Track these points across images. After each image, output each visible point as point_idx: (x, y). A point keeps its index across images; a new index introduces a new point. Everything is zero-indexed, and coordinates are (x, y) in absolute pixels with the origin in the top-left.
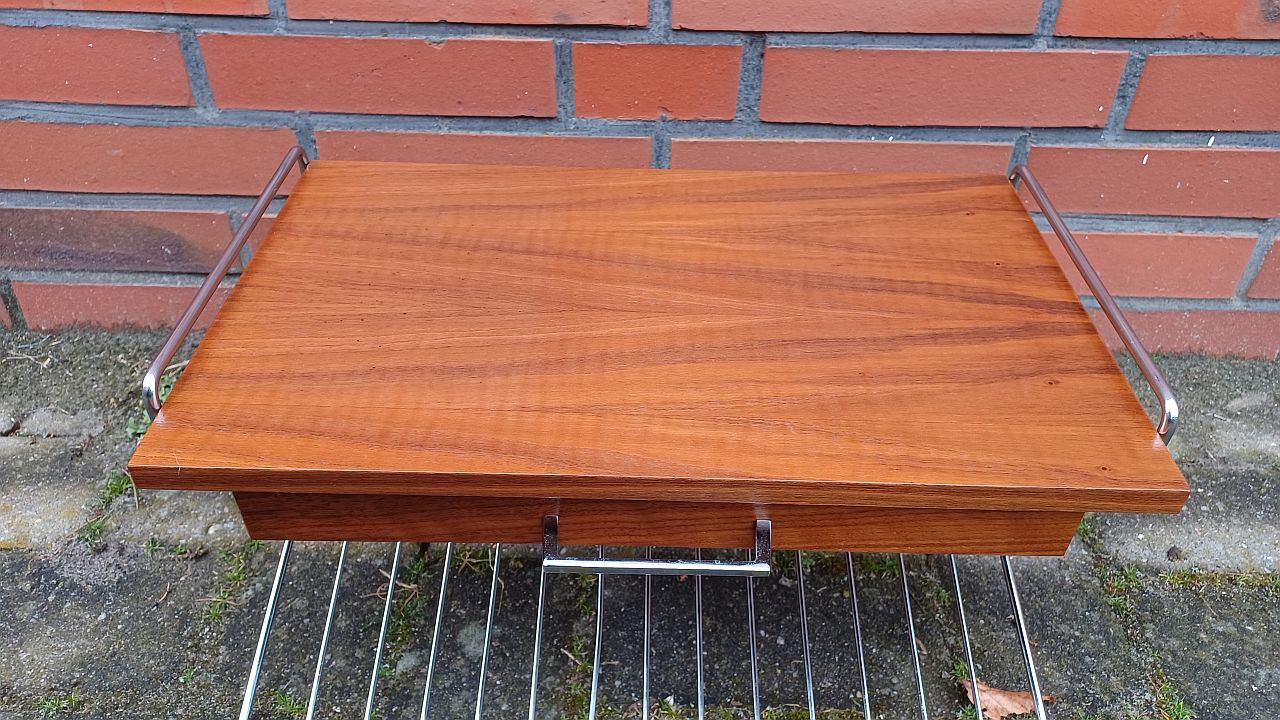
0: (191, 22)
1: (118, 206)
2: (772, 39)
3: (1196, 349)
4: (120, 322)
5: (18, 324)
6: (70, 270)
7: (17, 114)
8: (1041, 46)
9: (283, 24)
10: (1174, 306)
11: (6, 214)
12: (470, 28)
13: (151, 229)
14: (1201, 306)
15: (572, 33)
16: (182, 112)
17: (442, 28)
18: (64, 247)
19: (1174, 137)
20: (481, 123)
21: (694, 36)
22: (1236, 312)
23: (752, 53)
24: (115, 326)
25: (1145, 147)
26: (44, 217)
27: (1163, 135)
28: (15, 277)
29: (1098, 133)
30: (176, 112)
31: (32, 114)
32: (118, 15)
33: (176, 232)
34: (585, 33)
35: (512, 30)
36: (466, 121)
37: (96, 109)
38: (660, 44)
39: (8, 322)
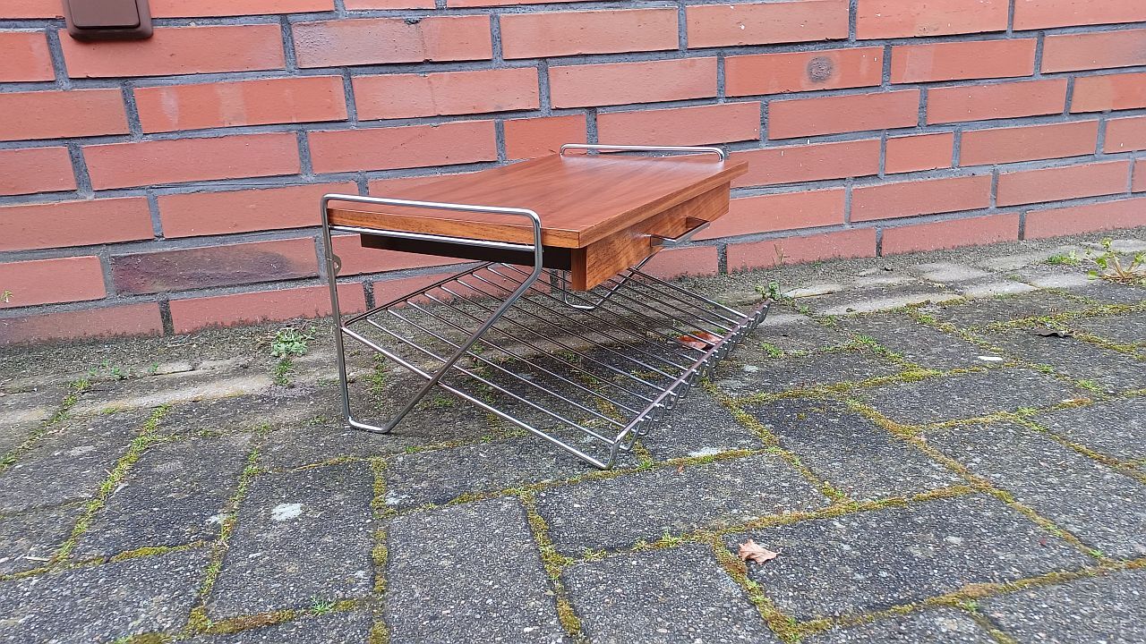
0: (305, 126)
1: (247, 240)
2: (599, 110)
3: (837, 256)
4: (237, 321)
5: (169, 331)
6: (209, 288)
7: (197, 189)
8: (721, 102)
9: (355, 124)
10: (819, 231)
11: (176, 254)
12: (452, 118)
13: (266, 253)
14: (831, 229)
15: (503, 116)
16: (295, 178)
17: (438, 119)
18: (208, 272)
19: (792, 141)
20: (458, 168)
21: (562, 112)
22: (848, 231)
23: (591, 119)
24: (234, 323)
25: (780, 147)
26: (199, 254)
27: (787, 141)
28: (173, 296)
29: (757, 143)
30: (290, 178)
31: (205, 188)
32: (264, 127)
33: (281, 254)
34: (510, 115)
35: (473, 117)
36: (450, 167)
37: (244, 181)
38: (547, 117)
39: (162, 332)
